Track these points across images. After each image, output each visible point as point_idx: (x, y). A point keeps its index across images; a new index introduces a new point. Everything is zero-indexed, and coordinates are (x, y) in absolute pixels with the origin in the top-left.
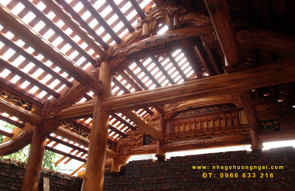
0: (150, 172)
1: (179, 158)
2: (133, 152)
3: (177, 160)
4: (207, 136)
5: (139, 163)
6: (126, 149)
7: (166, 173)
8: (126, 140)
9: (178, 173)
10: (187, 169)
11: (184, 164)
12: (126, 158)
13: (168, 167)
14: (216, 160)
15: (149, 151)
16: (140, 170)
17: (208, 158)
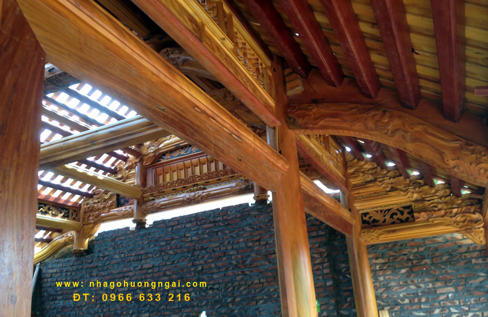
0: (127, 246)
1: (163, 221)
2: (102, 219)
3: (162, 225)
4: (199, 187)
5: (111, 234)
6: (93, 215)
7: (148, 245)
8: (92, 202)
9: (162, 243)
10: (174, 236)
11: (170, 229)
12: (93, 228)
13: (150, 237)
14: (211, 221)
15: (123, 216)
16: (113, 244)
17: (201, 219)
